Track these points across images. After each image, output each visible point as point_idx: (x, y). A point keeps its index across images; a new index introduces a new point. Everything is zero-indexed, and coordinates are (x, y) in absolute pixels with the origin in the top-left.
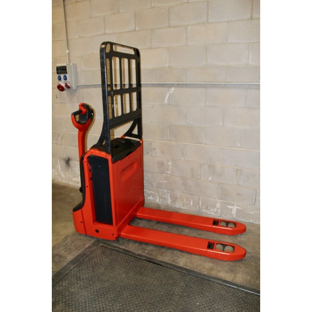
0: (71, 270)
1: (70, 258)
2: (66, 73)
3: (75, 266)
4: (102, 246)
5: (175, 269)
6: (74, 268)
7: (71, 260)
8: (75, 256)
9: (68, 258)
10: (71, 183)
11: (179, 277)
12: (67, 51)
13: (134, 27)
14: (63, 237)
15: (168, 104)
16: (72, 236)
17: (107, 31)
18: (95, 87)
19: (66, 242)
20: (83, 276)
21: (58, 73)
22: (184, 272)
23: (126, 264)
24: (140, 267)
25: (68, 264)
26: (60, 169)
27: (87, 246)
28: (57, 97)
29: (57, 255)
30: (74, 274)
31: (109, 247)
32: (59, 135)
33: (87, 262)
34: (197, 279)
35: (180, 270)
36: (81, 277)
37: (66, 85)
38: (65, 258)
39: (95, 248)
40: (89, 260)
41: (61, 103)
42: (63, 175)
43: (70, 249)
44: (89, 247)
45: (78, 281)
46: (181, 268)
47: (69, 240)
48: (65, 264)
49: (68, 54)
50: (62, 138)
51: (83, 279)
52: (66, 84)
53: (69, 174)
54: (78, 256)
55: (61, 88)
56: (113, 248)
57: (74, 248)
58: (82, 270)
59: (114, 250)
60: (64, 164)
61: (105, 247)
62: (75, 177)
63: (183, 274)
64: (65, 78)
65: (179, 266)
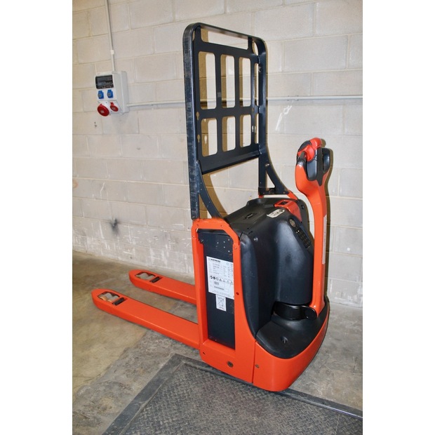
0: (142, 411)
1: (137, 388)
2: (112, 86)
3: (147, 402)
4: (186, 364)
5: (312, 402)
6: (146, 407)
7: (139, 391)
8: (145, 384)
9: (133, 388)
10: (120, 258)
11: (322, 417)
12: (112, 52)
13: (223, 8)
14: (121, 350)
15: (281, 133)
16: (135, 348)
17: (177, 17)
18: (158, 108)
19: (127, 359)
20: (163, 421)
21: (98, 87)
22: (328, 407)
23: (232, 396)
24: (255, 401)
25: (135, 399)
26: (103, 238)
27: (162, 365)
28: (96, 126)
29: (115, 383)
30: (148, 417)
31: (198, 366)
32: (101, 185)
33: (165, 395)
34: (353, 421)
35: (322, 405)
36: (161, 423)
37: (112, 106)
38: (130, 389)
39: (175, 368)
40: (169, 391)
41: (103, 134)
42: (107, 247)
43: (135, 371)
44: (165, 367)
45: (156, 430)
46: (322, 401)
47: (131, 355)
48: (130, 399)
49: (114, 55)
50: (104, 189)
51: (165, 428)
52: (112, 103)
53: (117, 244)
54: (149, 384)
55: (103, 111)
56: (204, 368)
57: (142, 370)
58: (160, 410)
59: (206, 371)
60: (109, 229)
61: (190, 366)
62: (126, 249)
63: (327, 411)
64: (110, 95)
65: (317, 396)
